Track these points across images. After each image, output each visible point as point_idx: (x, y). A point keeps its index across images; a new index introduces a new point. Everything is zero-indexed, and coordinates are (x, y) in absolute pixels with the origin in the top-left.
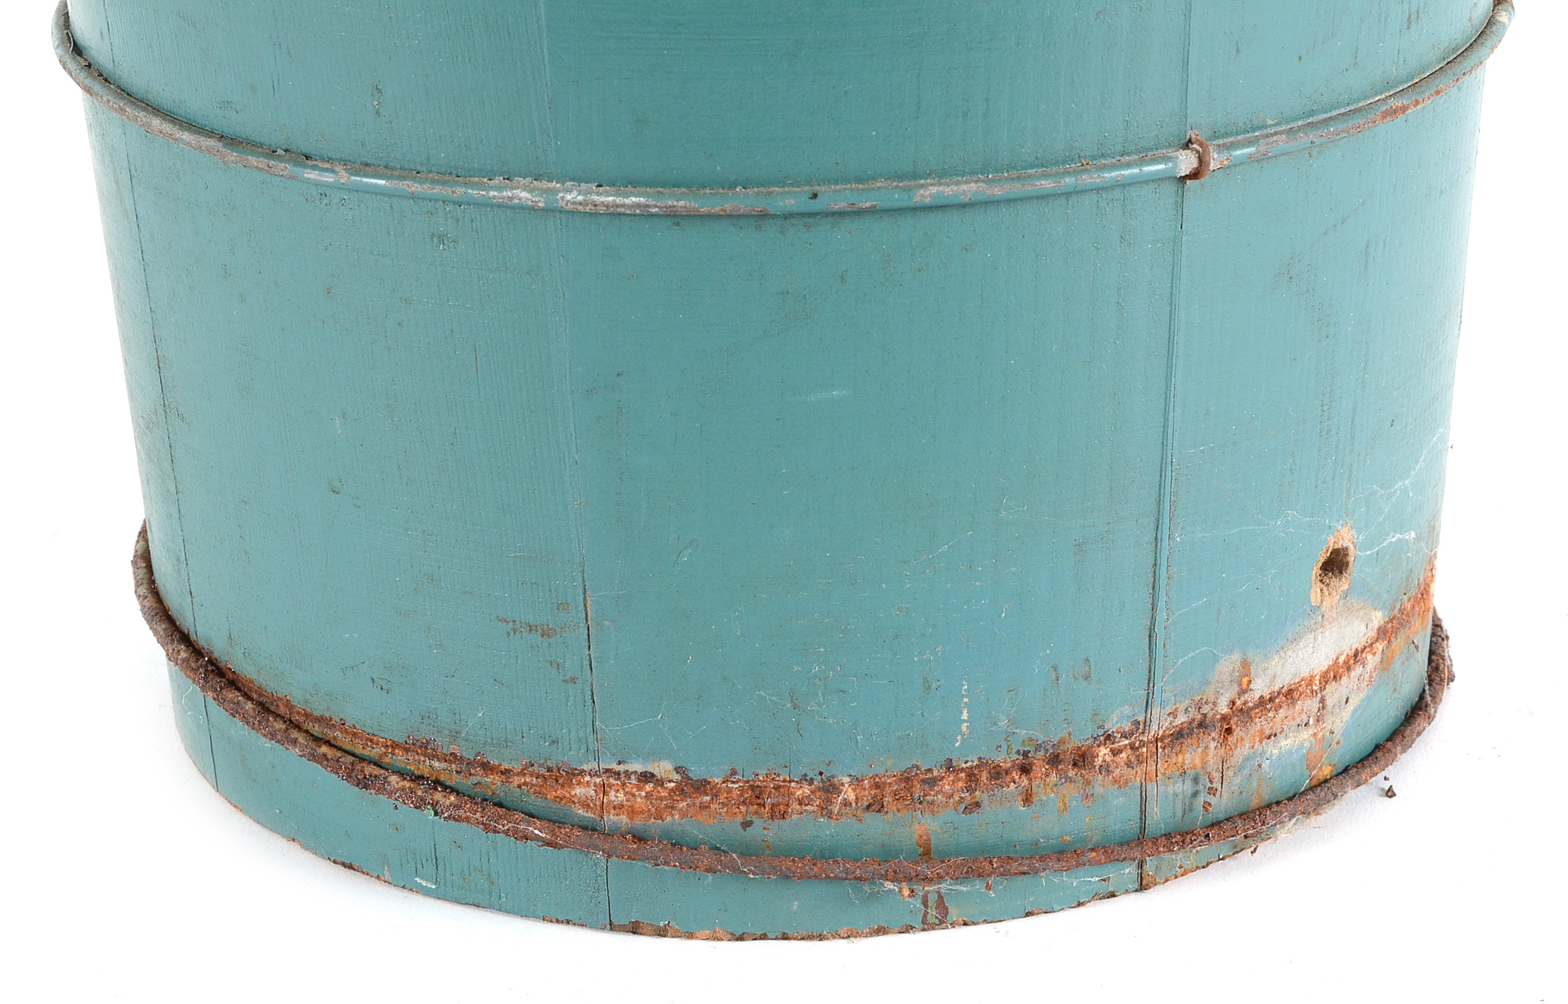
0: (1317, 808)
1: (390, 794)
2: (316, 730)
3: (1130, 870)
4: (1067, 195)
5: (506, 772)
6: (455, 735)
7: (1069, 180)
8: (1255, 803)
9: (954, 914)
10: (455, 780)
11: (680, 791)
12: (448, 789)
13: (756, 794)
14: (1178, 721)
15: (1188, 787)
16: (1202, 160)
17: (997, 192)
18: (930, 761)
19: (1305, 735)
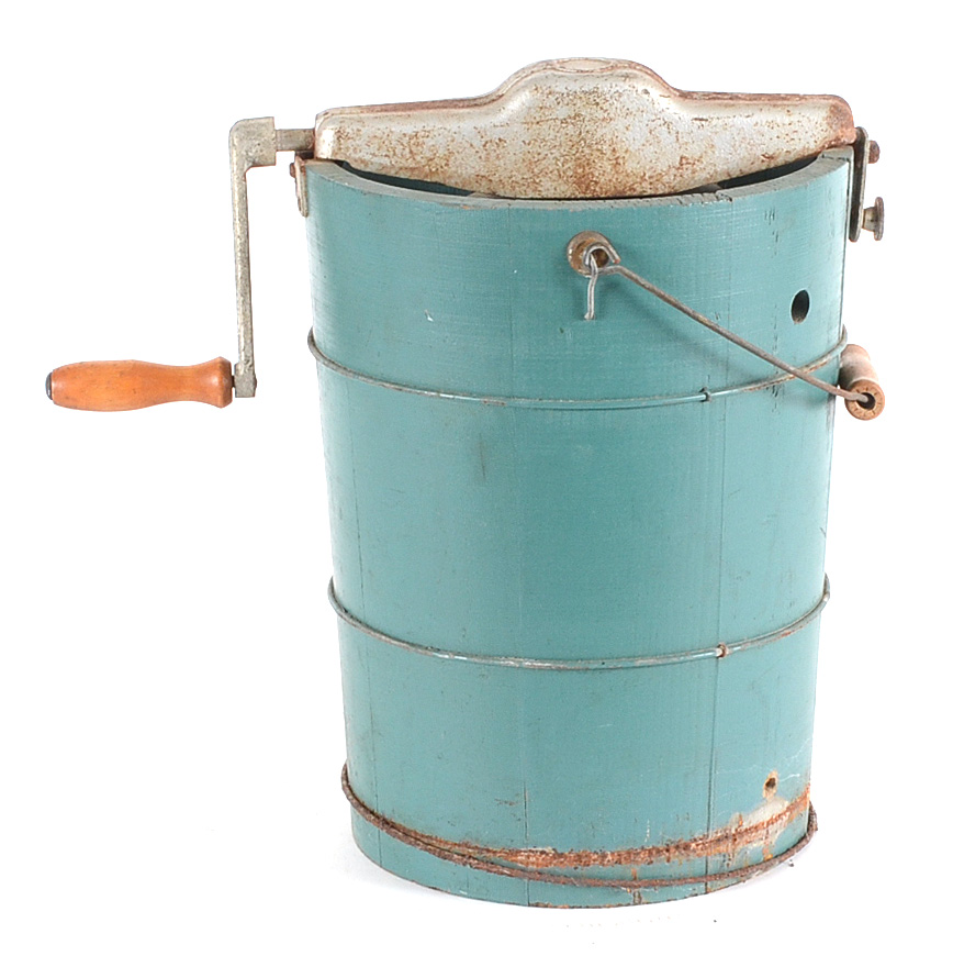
0: (766, 870)
1: (454, 861)
2: (426, 840)
3: (703, 886)
4: (681, 663)
5: (495, 852)
6: (477, 840)
7: (682, 658)
8: (744, 865)
9: (643, 900)
10: (477, 856)
11: (554, 857)
12: (475, 859)
13: (579, 857)
14: (719, 834)
15: (722, 858)
16: (724, 651)
17: (660, 662)
18: (637, 847)
19: (762, 842)
